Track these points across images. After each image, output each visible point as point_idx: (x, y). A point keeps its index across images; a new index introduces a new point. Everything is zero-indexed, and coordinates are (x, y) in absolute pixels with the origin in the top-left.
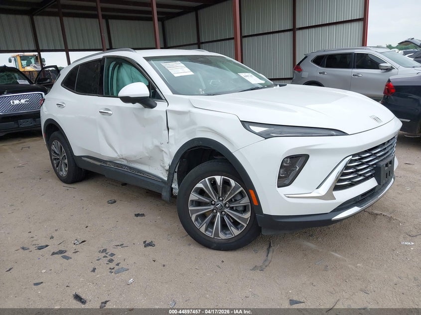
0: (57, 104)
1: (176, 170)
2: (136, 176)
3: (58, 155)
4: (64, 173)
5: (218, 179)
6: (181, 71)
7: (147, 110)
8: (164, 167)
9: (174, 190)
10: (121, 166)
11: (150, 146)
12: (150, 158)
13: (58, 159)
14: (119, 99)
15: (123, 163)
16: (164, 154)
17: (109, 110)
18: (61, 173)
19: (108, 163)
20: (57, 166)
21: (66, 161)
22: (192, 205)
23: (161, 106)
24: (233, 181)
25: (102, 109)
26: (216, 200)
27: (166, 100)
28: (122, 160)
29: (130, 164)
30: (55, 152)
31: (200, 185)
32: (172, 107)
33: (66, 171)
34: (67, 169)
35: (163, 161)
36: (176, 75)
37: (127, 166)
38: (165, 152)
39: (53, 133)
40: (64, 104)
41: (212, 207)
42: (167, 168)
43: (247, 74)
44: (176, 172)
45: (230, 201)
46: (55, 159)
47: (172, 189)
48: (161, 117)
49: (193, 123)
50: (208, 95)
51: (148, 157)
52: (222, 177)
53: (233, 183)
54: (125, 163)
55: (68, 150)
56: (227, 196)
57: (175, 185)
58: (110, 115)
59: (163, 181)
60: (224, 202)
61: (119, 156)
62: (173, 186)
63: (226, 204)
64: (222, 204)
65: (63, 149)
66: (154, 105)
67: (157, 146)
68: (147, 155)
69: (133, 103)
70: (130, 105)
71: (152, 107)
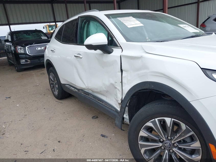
0: (51, 50)
1: (128, 105)
2: (97, 103)
3: (53, 81)
4: (56, 93)
5: (168, 120)
6: (133, 23)
7: (106, 55)
8: (117, 101)
9: (125, 120)
10: (88, 94)
11: (107, 83)
12: (107, 92)
13: (53, 84)
14: (85, 46)
15: (89, 92)
16: (118, 91)
17: (80, 54)
18: (55, 93)
19: (80, 91)
20: (53, 88)
21: (57, 86)
22: (142, 139)
23: (116, 52)
24: (184, 125)
25: (75, 54)
26: (164, 139)
27: (121, 47)
28: (89, 90)
29: (94, 93)
30: (52, 80)
31: (149, 124)
32: (125, 53)
33: (57, 92)
34: (58, 91)
35: (116, 95)
36: (129, 27)
37: (92, 94)
38: (118, 90)
39: (50, 69)
40: (55, 50)
41: (161, 144)
42: (120, 102)
43: (184, 25)
44: (127, 106)
45: (180, 142)
46: (52, 84)
47: (123, 118)
48: (116, 61)
49: (145, 67)
50: (157, 42)
51: (106, 91)
52: (173, 119)
53: (183, 126)
54: (90, 92)
55: (58, 79)
56: (176, 137)
57: (126, 116)
58: (81, 58)
59: (116, 110)
60: (173, 142)
61: (86, 87)
62: (125, 116)
63: (174, 144)
64: (170, 143)
65: (55, 79)
66: (111, 51)
67: (112, 84)
68: (105, 90)
69: (95, 50)
70: (93, 51)
71: (109, 52)
